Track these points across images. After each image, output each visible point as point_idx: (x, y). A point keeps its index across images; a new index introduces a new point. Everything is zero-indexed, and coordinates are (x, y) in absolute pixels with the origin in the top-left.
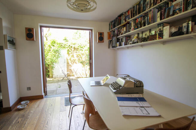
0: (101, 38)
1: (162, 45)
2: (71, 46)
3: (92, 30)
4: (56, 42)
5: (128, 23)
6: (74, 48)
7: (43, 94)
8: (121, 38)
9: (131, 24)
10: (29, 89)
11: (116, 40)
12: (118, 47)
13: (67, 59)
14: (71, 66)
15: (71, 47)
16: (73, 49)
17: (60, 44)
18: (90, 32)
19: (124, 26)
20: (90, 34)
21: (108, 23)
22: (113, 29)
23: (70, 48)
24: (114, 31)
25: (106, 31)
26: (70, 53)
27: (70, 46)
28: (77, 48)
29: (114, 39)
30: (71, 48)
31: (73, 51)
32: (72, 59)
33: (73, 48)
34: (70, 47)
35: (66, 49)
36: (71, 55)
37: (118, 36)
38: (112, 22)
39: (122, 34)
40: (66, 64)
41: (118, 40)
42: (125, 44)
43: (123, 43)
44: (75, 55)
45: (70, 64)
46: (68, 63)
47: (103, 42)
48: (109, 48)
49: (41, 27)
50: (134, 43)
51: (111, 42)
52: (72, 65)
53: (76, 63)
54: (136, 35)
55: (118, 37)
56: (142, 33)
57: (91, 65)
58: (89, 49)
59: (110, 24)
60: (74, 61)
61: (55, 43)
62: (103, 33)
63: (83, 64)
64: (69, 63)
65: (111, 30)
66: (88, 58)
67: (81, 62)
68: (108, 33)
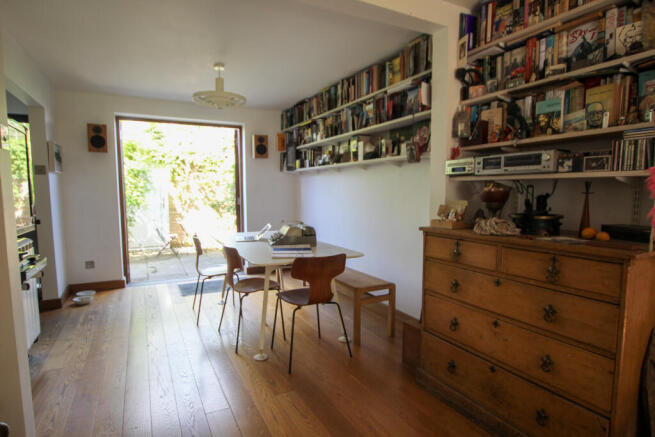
0: (261, 149)
1: (363, 171)
2: (181, 158)
3: (240, 128)
4: (138, 148)
5: (314, 122)
6: (192, 166)
7: (124, 278)
8: (303, 151)
9: (318, 126)
10: (90, 264)
11: (294, 155)
12: (298, 170)
13: (171, 198)
14: (182, 218)
15: (183, 162)
16: (188, 168)
17: (149, 153)
18: (236, 132)
19: (309, 126)
20: (236, 136)
21: (279, 113)
22: (290, 129)
23: (179, 165)
24: (291, 133)
25: (273, 131)
26: (177, 178)
27: (178, 158)
28: (199, 164)
29: (291, 151)
30: (182, 165)
31: (187, 173)
32: (186, 196)
33: (188, 165)
34: (178, 162)
35: (169, 169)
36: (183, 184)
37: (298, 145)
38: (287, 111)
39: (305, 143)
40: (166, 211)
41: (298, 155)
42: (311, 165)
43: (307, 162)
44: (195, 185)
45: (179, 210)
46: (172, 209)
47: (267, 157)
48: (281, 169)
49: (118, 118)
50: (324, 163)
51: (285, 156)
52: (184, 213)
53: (196, 208)
54: (331, 149)
55: (298, 148)
56: (339, 144)
57: (239, 209)
58: (233, 170)
59: (282, 116)
60: (191, 205)
61: (134, 150)
62: (267, 137)
63: (218, 211)
64: (175, 210)
65: (285, 130)
66: (230, 195)
67: (213, 206)
68: (279, 135)
